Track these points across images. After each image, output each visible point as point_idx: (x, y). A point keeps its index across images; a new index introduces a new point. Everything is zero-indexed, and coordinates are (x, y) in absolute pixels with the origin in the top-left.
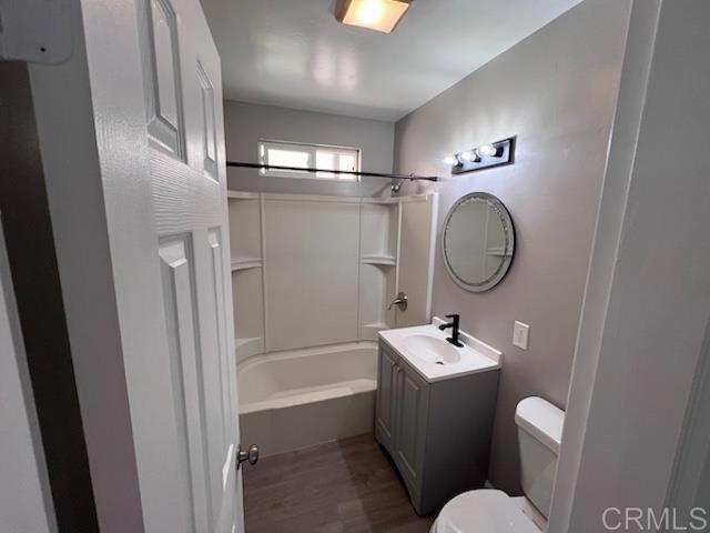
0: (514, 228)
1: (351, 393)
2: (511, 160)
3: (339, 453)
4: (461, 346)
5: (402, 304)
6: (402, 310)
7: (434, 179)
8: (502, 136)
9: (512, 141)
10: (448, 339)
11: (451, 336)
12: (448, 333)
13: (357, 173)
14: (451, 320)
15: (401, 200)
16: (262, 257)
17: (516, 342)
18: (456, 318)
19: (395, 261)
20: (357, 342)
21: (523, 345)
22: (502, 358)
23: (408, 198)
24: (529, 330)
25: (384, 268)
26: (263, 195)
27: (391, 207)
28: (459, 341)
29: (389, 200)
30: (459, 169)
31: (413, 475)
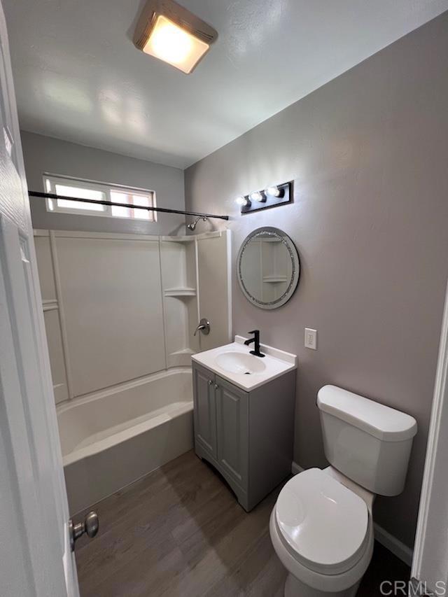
0: (298, 255)
1: (169, 419)
2: (291, 200)
3: (164, 479)
4: (263, 356)
5: (205, 329)
6: (206, 333)
7: (226, 218)
8: (283, 180)
9: (291, 185)
10: (251, 352)
11: (254, 350)
12: (252, 347)
13: (153, 209)
14: (253, 336)
15: (196, 237)
16: (57, 298)
17: (306, 345)
18: (257, 333)
19: (195, 291)
20: (166, 370)
21: (313, 346)
22: (297, 360)
23: (203, 236)
24: (317, 332)
25: (185, 299)
26: (53, 231)
27: (187, 245)
28: (261, 353)
29: (185, 238)
30: (247, 209)
31: (239, 477)
